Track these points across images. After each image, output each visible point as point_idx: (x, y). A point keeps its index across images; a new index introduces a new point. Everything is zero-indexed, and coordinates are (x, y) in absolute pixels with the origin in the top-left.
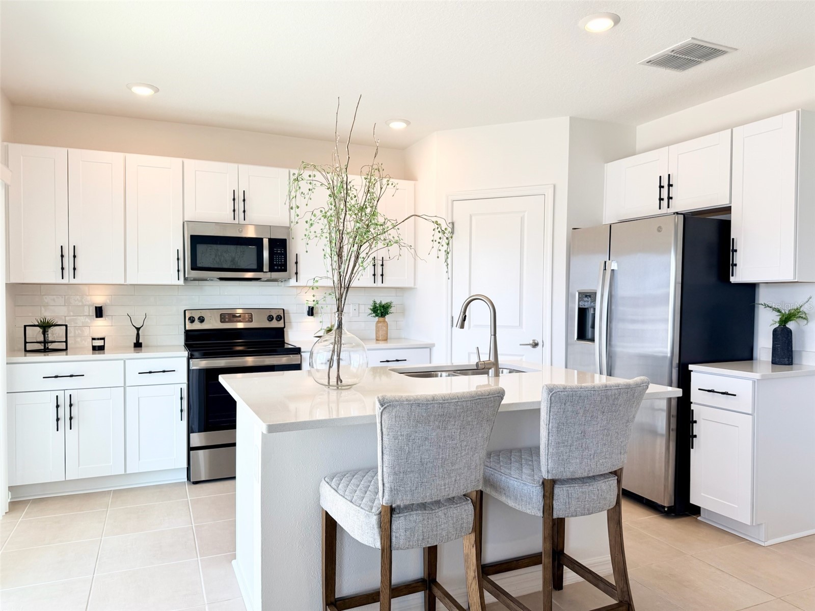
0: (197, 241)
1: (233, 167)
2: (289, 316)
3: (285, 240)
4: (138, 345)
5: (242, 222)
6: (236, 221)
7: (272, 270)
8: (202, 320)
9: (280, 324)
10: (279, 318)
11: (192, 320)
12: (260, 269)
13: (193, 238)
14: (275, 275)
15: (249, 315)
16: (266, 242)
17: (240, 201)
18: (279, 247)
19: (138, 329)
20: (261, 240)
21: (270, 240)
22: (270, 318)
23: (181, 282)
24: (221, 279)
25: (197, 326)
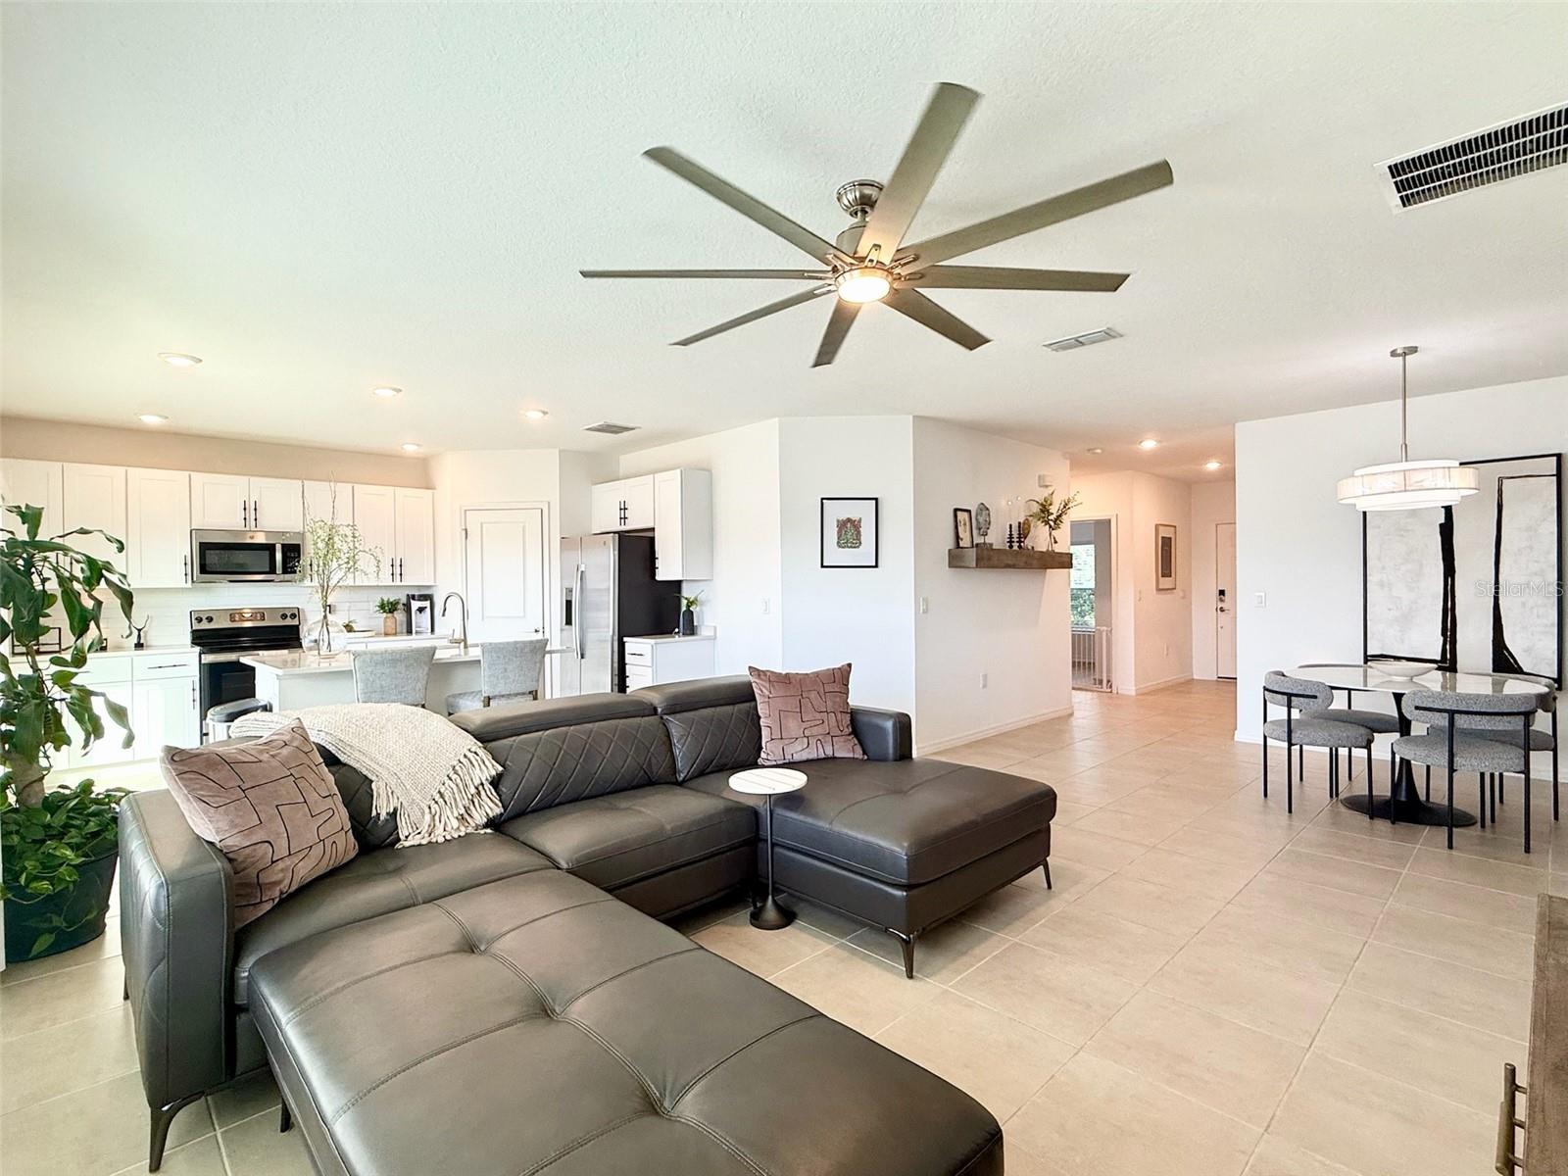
0: (205, 548)
1: (245, 479)
2: (305, 615)
3: (299, 545)
4: (139, 646)
5: (253, 528)
6: (247, 529)
7: (285, 572)
8: (210, 619)
9: (295, 622)
10: (293, 616)
11: (200, 620)
12: (272, 571)
13: (202, 545)
14: (288, 577)
15: (260, 614)
16: (279, 547)
17: (250, 510)
18: (293, 552)
19: (139, 630)
20: (274, 546)
21: (283, 545)
22: (284, 616)
23: (189, 585)
24: (231, 581)
25: (205, 625)
